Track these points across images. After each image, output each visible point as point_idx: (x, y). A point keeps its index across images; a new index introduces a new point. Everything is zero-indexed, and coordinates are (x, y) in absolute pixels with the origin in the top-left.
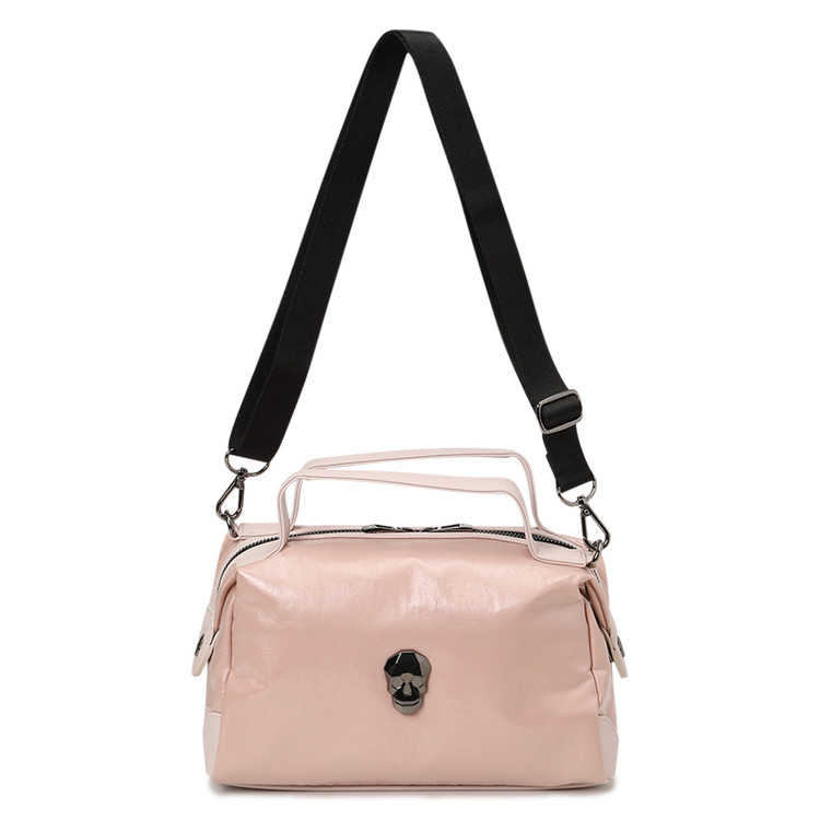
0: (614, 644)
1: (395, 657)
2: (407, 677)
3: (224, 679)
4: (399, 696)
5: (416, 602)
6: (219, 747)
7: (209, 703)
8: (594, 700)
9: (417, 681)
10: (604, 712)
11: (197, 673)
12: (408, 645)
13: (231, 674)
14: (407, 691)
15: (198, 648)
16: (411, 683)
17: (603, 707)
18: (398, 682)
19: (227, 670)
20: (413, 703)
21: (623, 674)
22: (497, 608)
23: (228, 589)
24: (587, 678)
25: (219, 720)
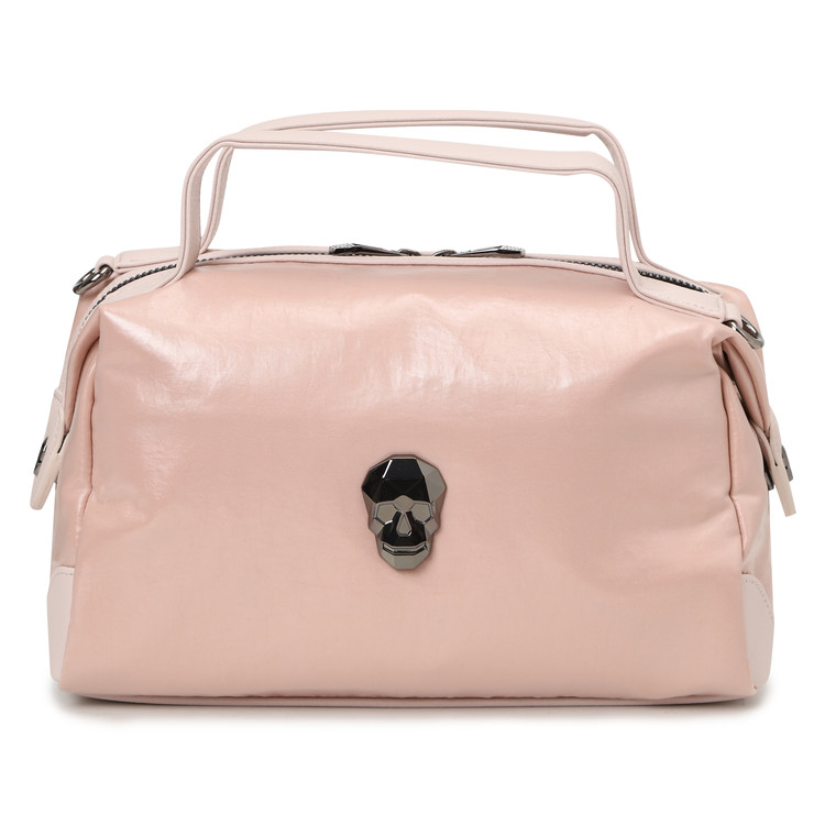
0: (774, 456)
1: (382, 467)
2: (404, 503)
3: (80, 506)
4: (389, 536)
5: (420, 372)
6: (70, 627)
7: (57, 554)
8: (735, 545)
9: (421, 511)
10: (751, 569)
11: (38, 504)
12: (404, 447)
13: (93, 498)
14: (404, 528)
15: (39, 461)
16: (409, 514)
17: (751, 558)
18: (387, 511)
19: (85, 491)
20: (414, 549)
21: (789, 509)
22: (565, 383)
23: (88, 347)
24: (723, 508)
25: (71, 579)
